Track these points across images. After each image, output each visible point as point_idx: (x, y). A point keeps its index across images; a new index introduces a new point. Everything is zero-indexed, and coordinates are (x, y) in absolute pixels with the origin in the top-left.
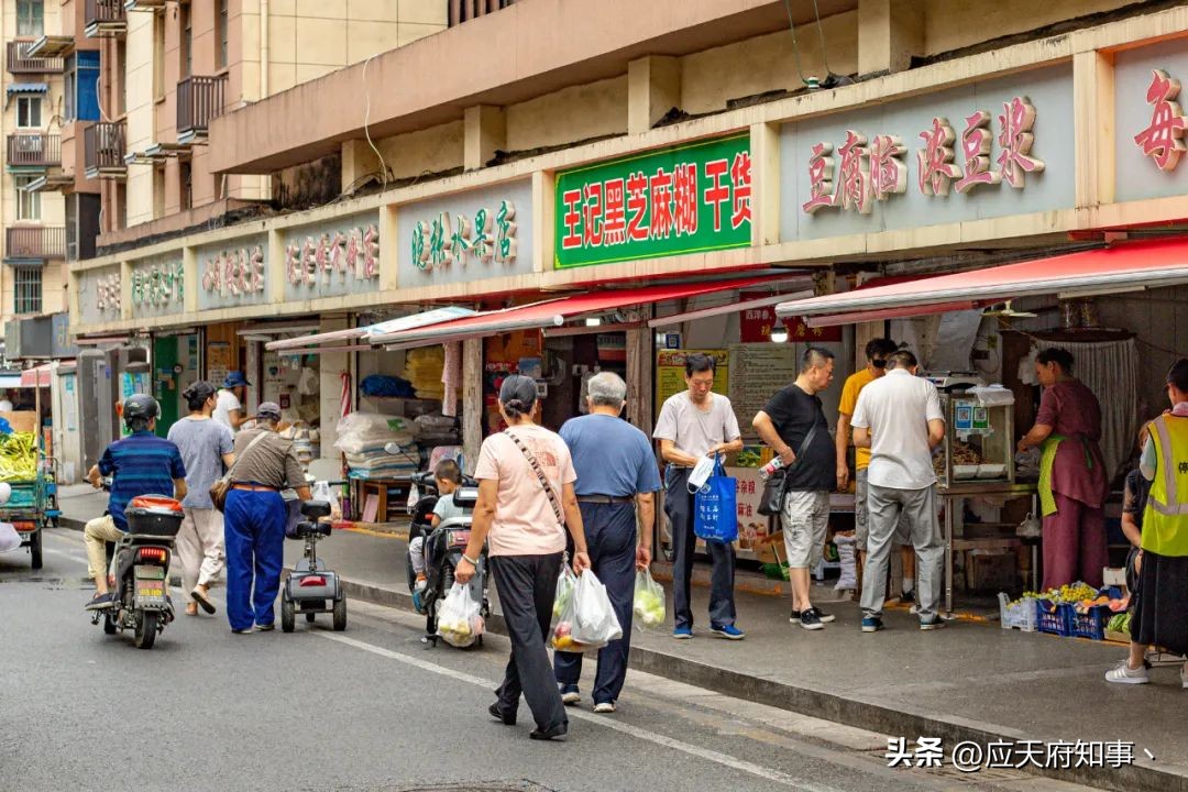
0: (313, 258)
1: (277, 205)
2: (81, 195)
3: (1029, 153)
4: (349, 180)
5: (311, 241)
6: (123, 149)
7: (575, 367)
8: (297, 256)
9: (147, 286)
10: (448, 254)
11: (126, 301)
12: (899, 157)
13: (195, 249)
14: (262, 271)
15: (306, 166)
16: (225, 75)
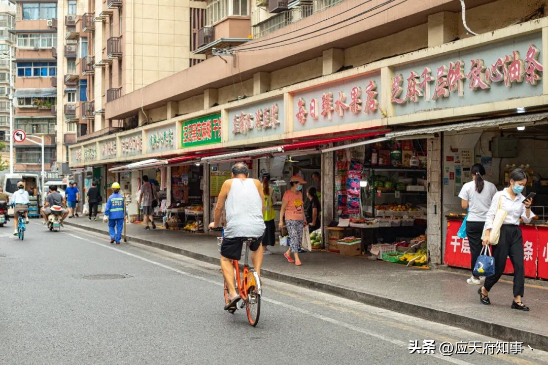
0: (127, 145)
1: (124, 129)
2: (82, 124)
3: (277, 119)
4: (140, 122)
5: (127, 140)
6: (93, 110)
7: (200, 176)
8: (124, 144)
9: (88, 153)
10: (158, 144)
11: (83, 157)
12: (252, 119)
13: (100, 142)
14: (115, 148)
15: (131, 117)
16: (121, 88)
